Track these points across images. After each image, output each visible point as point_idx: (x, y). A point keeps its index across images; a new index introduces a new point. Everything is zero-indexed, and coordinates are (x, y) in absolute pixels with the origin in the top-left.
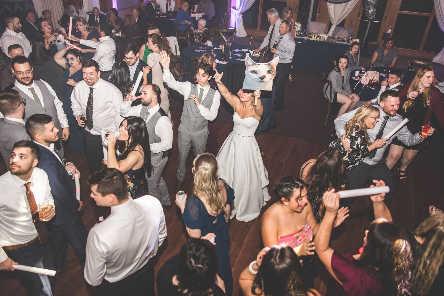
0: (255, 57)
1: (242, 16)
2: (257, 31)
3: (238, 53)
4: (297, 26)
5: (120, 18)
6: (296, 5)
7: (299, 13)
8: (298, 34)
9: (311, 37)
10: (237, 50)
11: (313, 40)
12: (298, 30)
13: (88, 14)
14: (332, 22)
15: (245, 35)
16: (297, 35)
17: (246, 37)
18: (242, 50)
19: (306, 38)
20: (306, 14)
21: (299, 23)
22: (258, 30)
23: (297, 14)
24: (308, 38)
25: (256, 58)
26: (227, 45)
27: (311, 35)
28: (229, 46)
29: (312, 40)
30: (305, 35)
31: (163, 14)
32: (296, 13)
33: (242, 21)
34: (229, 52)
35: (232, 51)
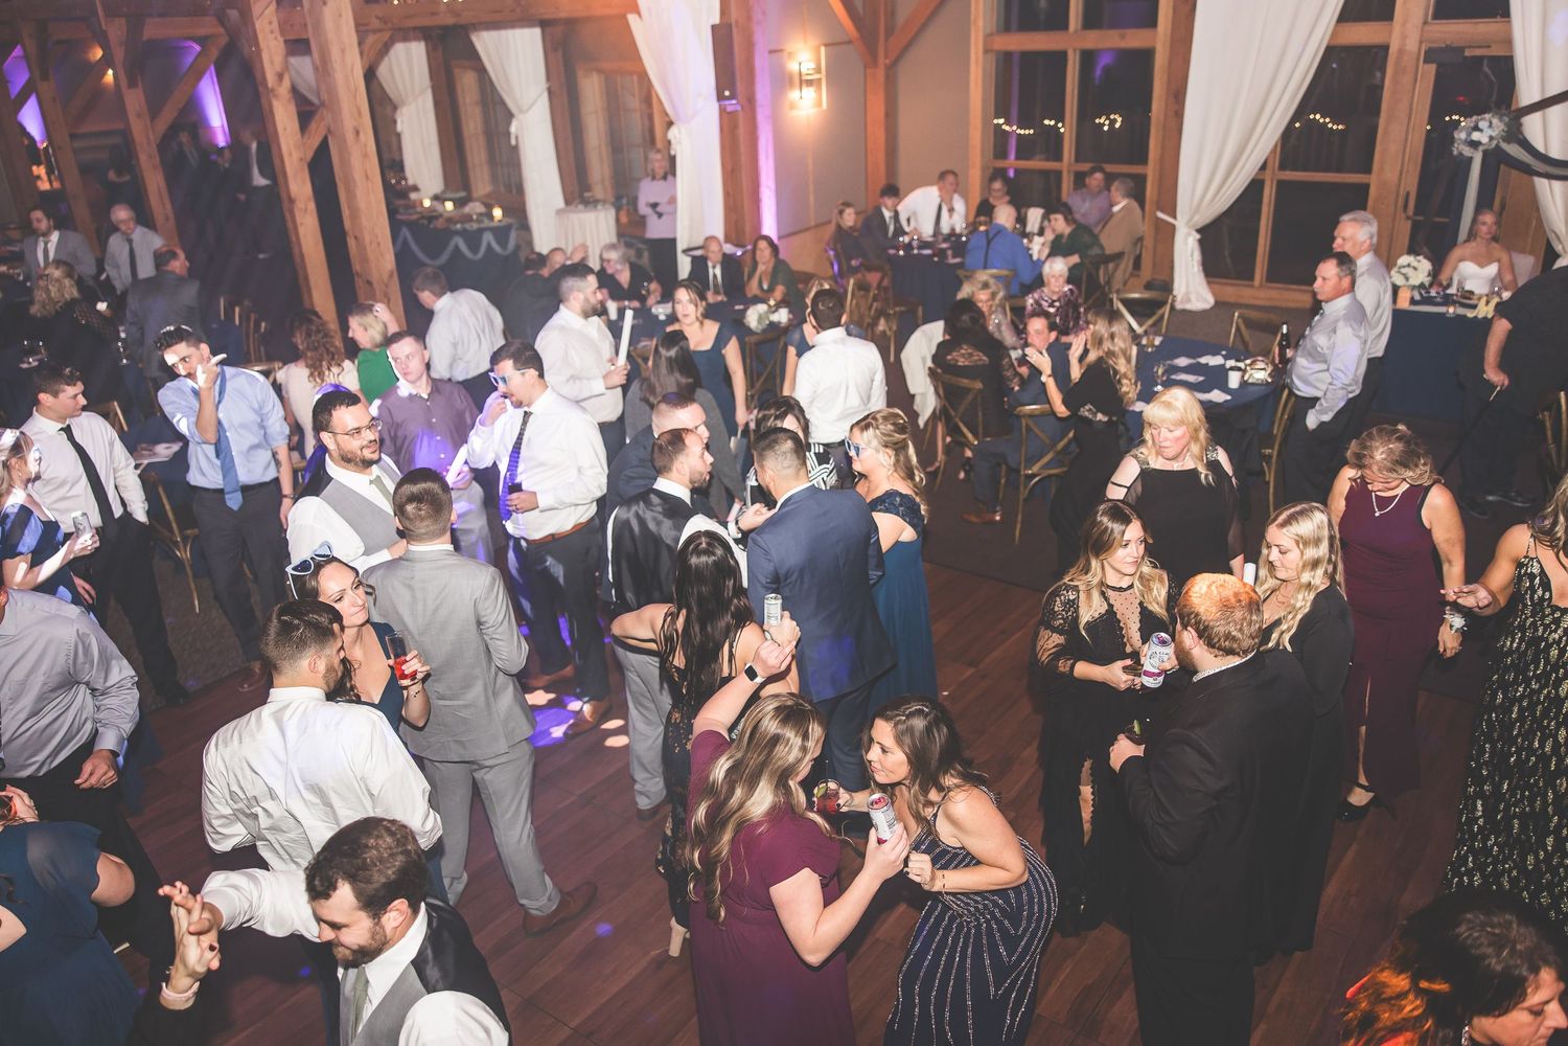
0: (1252, 384)
1: (1198, 236)
2: (1252, 286)
3: (1187, 370)
4: (1415, 269)
5: (783, 261)
6: (1408, 194)
7: (1421, 218)
8: (1417, 297)
9: (1474, 307)
10: (1183, 362)
11: (1480, 316)
12: (1417, 283)
13: (689, 255)
14: (1559, 248)
15: (1206, 301)
16: (1413, 302)
17: (1212, 308)
18: (1203, 360)
19: (1451, 310)
20: (1446, 220)
21: (1421, 258)
22: (1257, 282)
23: (1409, 223)
24: (1461, 311)
25: (1255, 388)
26: (1144, 342)
27: (1470, 299)
28: (1153, 346)
29: (1476, 317)
30: (1448, 300)
31: (924, 245)
32: (1408, 218)
33: (1197, 256)
34: (1155, 370)
35: (1164, 365)
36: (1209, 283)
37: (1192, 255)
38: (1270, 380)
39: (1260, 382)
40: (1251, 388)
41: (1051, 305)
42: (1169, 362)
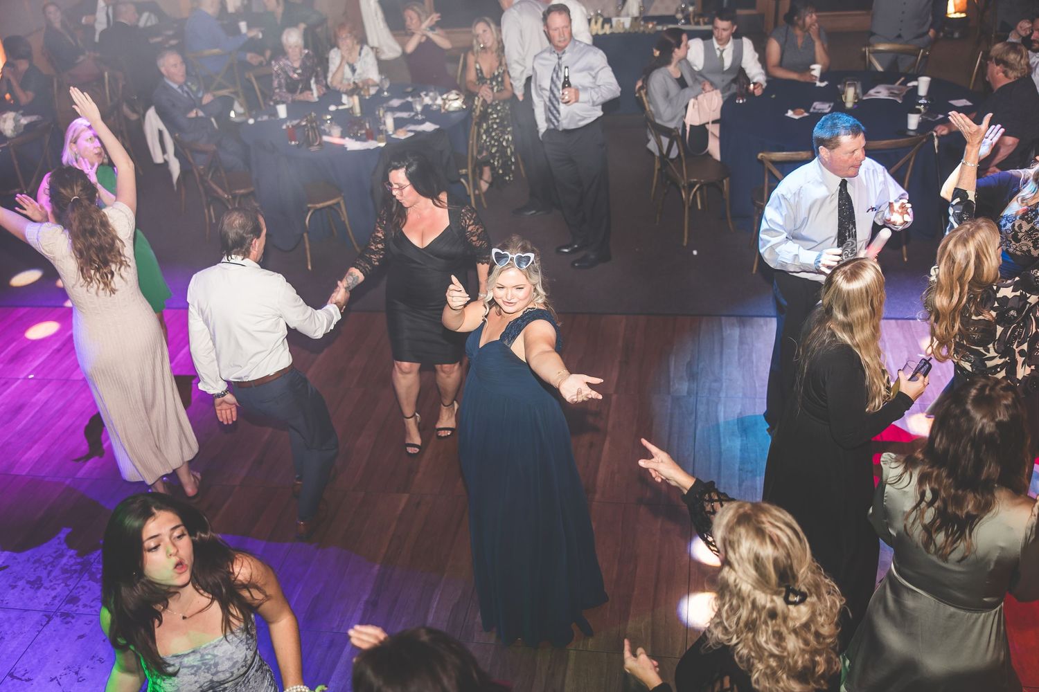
28: (369, 94)
33: (380, 15)
34: (377, 113)
35: (383, 107)
36: (395, 36)
37: (376, 15)
38: (464, 107)
39: (458, 109)
40: (454, 115)
41: (294, 72)
42: (385, 105)
